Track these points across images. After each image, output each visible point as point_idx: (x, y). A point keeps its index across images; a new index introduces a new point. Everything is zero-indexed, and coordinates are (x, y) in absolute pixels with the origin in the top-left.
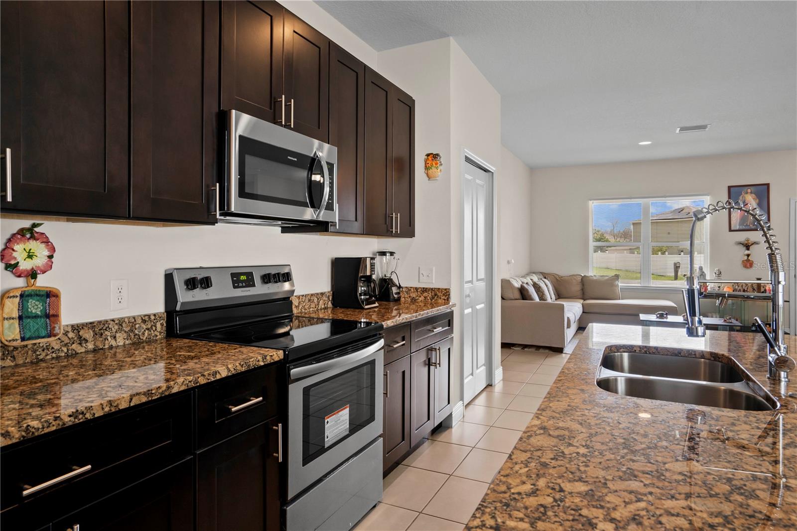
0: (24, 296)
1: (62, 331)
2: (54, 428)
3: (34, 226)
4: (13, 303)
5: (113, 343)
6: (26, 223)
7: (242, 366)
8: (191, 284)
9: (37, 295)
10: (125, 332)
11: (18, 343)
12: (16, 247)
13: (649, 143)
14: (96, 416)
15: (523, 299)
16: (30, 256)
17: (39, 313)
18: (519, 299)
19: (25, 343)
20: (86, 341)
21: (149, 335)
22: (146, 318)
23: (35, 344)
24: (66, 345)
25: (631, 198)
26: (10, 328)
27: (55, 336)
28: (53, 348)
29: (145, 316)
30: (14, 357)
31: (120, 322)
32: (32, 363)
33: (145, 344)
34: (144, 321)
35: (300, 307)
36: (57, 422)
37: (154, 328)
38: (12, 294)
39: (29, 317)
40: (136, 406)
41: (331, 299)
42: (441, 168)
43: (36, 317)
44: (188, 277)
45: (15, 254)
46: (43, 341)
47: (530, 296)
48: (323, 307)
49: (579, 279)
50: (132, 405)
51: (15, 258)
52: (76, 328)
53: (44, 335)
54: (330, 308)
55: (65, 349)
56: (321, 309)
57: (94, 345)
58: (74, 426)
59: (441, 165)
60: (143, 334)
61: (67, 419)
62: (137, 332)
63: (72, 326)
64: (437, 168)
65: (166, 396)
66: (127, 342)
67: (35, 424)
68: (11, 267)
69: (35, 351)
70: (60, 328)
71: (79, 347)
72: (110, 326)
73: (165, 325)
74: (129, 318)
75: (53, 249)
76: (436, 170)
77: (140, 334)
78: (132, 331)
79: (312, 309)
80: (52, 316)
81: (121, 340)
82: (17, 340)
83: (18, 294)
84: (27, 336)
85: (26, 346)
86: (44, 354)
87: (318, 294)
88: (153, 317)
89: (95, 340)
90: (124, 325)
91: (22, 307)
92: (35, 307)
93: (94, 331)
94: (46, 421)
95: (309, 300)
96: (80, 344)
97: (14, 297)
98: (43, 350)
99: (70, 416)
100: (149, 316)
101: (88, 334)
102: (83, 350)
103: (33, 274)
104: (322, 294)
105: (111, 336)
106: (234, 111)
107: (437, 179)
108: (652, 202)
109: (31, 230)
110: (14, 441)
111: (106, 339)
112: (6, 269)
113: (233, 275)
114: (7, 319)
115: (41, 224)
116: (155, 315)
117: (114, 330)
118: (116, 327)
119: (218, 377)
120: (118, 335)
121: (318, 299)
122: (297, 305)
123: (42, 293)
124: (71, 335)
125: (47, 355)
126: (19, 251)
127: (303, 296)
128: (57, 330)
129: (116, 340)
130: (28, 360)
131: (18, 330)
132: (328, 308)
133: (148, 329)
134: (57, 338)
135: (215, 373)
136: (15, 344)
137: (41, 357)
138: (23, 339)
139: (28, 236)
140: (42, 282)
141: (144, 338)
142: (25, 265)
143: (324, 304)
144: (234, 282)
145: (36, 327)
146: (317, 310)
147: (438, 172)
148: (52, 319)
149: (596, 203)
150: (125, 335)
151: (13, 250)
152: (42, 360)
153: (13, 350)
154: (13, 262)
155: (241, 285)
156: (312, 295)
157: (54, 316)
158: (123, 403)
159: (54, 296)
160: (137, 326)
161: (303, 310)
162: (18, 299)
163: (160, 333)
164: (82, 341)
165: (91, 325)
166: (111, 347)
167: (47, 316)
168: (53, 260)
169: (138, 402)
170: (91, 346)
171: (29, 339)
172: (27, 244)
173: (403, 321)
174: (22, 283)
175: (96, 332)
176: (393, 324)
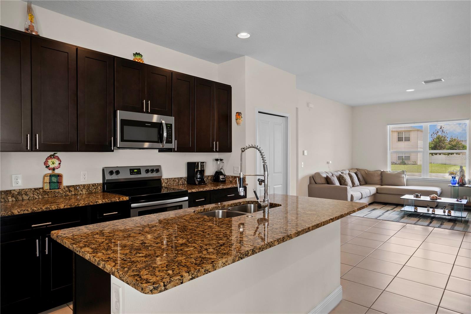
0: (51, 176)
1: (63, 187)
2: (40, 211)
3: (55, 154)
4: (47, 178)
5: (82, 193)
6: (52, 153)
7: (109, 201)
8: (111, 173)
9: (55, 176)
10: (86, 189)
11: (49, 190)
12: (49, 161)
13: (413, 90)
14: (53, 209)
15: (328, 184)
16: (53, 164)
17: (55, 181)
18: (324, 184)
19: (51, 190)
20: (72, 191)
21: (95, 191)
22: (94, 185)
23: (54, 191)
24: (65, 192)
25: (414, 123)
26: (46, 185)
27: (60, 189)
28: (60, 193)
29: (93, 184)
30: (48, 195)
31: (84, 186)
32: (53, 197)
33: (94, 194)
34: (93, 186)
35: (168, 183)
36: (41, 209)
37: (97, 188)
38: (47, 175)
39: (52, 183)
40: (66, 208)
41: (186, 180)
42: (242, 119)
43: (54, 182)
44: (110, 170)
45: (48, 163)
46: (57, 190)
47: (332, 182)
48: (181, 183)
49: (380, 173)
50: (65, 208)
51: (48, 164)
52: (68, 187)
53: (57, 188)
54: (186, 184)
55: (64, 194)
56: (180, 184)
57: (75, 193)
58: (46, 211)
59: (242, 117)
60: (93, 190)
61: (44, 209)
62: (90, 189)
63: (67, 186)
64: (240, 119)
65: (77, 207)
66: (87, 193)
67: (35, 209)
68: (47, 167)
69: (54, 193)
70: (62, 187)
71: (69, 193)
72: (80, 187)
73: (102, 187)
74: (87, 184)
75: (61, 161)
76: (239, 120)
77: (92, 190)
78: (88, 189)
79: (175, 184)
80: (60, 183)
81: (84, 192)
82: (48, 189)
83: (49, 175)
84: (51, 188)
85: (52, 191)
86: (57, 195)
87: (179, 178)
88: (97, 185)
89: (75, 191)
90: (85, 187)
91: (50, 179)
92: (54, 179)
93: (74, 188)
94: (38, 209)
95: (173, 181)
96: (70, 192)
97: (47, 176)
98: (57, 193)
99: (45, 208)
100: (95, 184)
101: (72, 189)
102: (71, 194)
103: (54, 169)
104: (181, 178)
105: (80, 190)
106: (118, 111)
107: (240, 124)
108: (430, 125)
109: (53, 155)
110: (29, 212)
111: (79, 191)
112: (46, 167)
113: (130, 170)
114: (46, 183)
115: (57, 153)
116: (97, 184)
117: (82, 188)
118: (82, 187)
119: (98, 203)
120: (83, 190)
121: (179, 180)
122: (166, 182)
123: (56, 175)
124: (66, 189)
125: (58, 195)
126: (50, 162)
127: (170, 178)
128: (61, 187)
129: (82, 192)
130: (52, 196)
131: (49, 187)
132: (185, 184)
133: (94, 189)
134: (61, 189)
135: (96, 202)
136: (47, 190)
137: (56, 195)
138: (50, 189)
139: (53, 157)
140: (57, 171)
141: (93, 192)
142: (52, 166)
143: (182, 183)
144: (131, 172)
145: (54, 186)
146: (178, 185)
147: (241, 121)
148: (59, 183)
149: (392, 126)
150: (86, 190)
151: (48, 162)
152: (57, 196)
153: (48, 193)
154: (48, 165)
155: (134, 173)
156: (175, 178)
157: (60, 182)
158: (62, 207)
159: (60, 176)
160: (91, 187)
161: (170, 185)
162: (49, 177)
163: (100, 190)
164: (70, 191)
165: (73, 186)
166: (81, 194)
167: (58, 182)
168: (61, 164)
169: (67, 207)
170: (73, 193)
171: (52, 189)
172: (52, 159)
173: (204, 190)
174: (50, 172)
175: (75, 189)
176: (196, 191)
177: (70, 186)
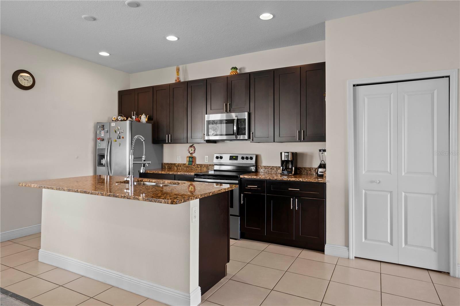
0: (189, 157)
8: (217, 158)
26: (187, 163)
28: (194, 168)
30: (189, 168)
43: (191, 161)
44: (217, 156)
51: (190, 150)
75: (196, 149)
79: (273, 172)
82: (188, 165)
91: (189, 159)
92: (191, 159)
96: (198, 168)
100: (211, 165)
112: (188, 152)
115: (194, 144)
123: (193, 157)
124: (196, 166)
133: (211, 167)
142: (191, 152)
144: (230, 158)
146: (277, 173)
157: (194, 162)
159: (195, 158)
168: (195, 151)
171: (190, 165)
172: (192, 148)
173: (257, 178)
174: (190, 155)
175: (200, 166)
176: (248, 177)
177: (198, 164)
